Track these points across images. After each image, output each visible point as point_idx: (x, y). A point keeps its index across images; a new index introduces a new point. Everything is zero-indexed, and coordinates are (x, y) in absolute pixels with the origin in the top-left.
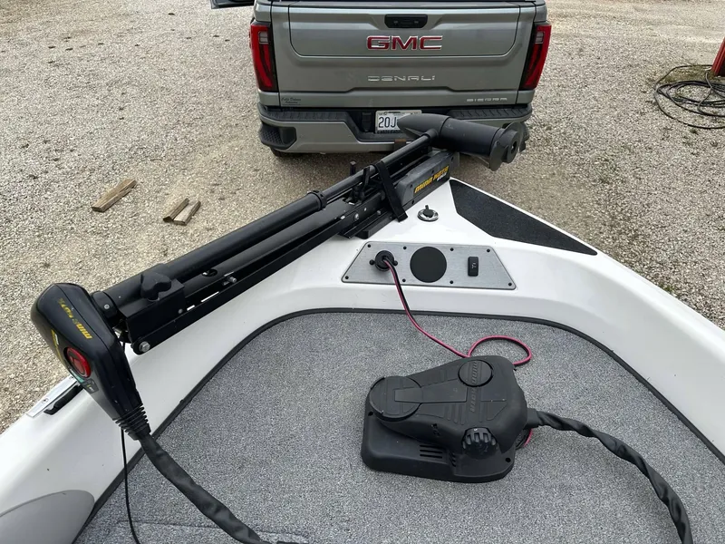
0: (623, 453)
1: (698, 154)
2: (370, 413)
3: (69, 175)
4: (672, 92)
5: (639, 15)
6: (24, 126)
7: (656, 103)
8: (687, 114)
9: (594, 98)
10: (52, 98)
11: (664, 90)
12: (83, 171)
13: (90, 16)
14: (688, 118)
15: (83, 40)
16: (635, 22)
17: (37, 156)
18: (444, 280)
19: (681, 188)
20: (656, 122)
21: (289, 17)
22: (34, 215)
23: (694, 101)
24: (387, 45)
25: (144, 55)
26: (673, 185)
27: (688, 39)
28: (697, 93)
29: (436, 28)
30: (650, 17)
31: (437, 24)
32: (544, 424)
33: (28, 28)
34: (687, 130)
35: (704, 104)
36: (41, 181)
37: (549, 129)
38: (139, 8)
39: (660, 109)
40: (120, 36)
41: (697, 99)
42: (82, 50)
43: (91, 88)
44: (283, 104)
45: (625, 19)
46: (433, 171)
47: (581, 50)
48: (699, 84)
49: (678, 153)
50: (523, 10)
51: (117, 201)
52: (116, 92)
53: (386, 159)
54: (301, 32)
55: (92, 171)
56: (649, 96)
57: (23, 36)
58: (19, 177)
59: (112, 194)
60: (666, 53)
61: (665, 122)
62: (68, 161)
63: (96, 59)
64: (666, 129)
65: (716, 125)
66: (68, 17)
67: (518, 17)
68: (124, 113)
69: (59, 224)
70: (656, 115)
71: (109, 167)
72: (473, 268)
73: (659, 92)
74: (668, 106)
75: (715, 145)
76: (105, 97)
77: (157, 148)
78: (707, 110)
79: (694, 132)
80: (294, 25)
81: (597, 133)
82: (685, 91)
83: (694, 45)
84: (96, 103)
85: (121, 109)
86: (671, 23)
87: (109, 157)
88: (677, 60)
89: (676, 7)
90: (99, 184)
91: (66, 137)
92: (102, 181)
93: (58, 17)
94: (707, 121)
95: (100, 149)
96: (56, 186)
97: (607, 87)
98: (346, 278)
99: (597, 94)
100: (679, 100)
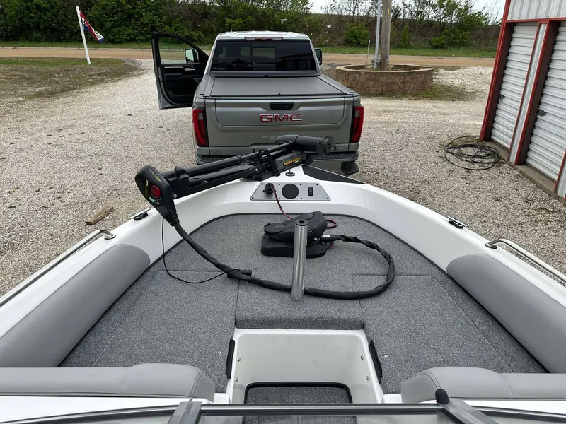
0: (371, 246)
1: (470, 184)
2: (267, 233)
3: (69, 206)
4: (455, 151)
5: (436, 110)
6: (35, 179)
7: (445, 157)
8: (464, 163)
9: (406, 156)
10: (53, 164)
11: (450, 150)
12: (78, 203)
13: (74, 118)
14: (465, 165)
15: (70, 131)
16: (433, 114)
17: (47, 196)
18: (298, 198)
19: (459, 202)
20: (444, 167)
21: (216, 105)
22: (47, 228)
23: (468, 156)
24: (272, 119)
25: (113, 139)
26: (454, 200)
27: (467, 122)
28: (470, 151)
29: (299, 109)
30: (443, 111)
31: (299, 107)
32: (340, 239)
33: (32, 125)
34: (464, 171)
35: (474, 157)
36: (50, 210)
37: (378, 173)
38: (107, 112)
39: (448, 160)
40: (95, 128)
41: (471, 154)
42: (71, 136)
43: (78, 158)
44: (212, 154)
45: (426, 112)
46: (292, 158)
47: (398, 130)
48: (472, 146)
49: (458, 184)
50: (346, 99)
51: (102, 219)
52: (96, 160)
53: (272, 154)
54: (222, 113)
55: (84, 203)
56: (441, 153)
57: (29, 130)
58: (36, 207)
59: (98, 215)
60: (452, 130)
61: (451, 167)
62: (67, 198)
63: (80, 141)
64: (451, 171)
65: (482, 168)
66: (59, 118)
67: (344, 103)
68: (102, 171)
69: (64, 232)
70: (445, 164)
71: (95, 201)
72: (311, 193)
73: (447, 151)
74: (453, 158)
75: (481, 178)
76: (89, 163)
77: (126, 190)
78: (476, 160)
79: (468, 172)
80: (218, 109)
81: (408, 174)
82: (463, 151)
83: (469, 125)
84: (83, 166)
85: (100, 169)
86: (456, 114)
87: (94, 195)
88: (459, 133)
89: (460, 105)
90: (89, 210)
91: (65, 185)
92: (91, 208)
93: (52, 118)
94: (476, 166)
95: (88, 191)
96: (60, 212)
97: (414, 150)
98: (252, 198)
99: (408, 154)
100: (459, 155)
